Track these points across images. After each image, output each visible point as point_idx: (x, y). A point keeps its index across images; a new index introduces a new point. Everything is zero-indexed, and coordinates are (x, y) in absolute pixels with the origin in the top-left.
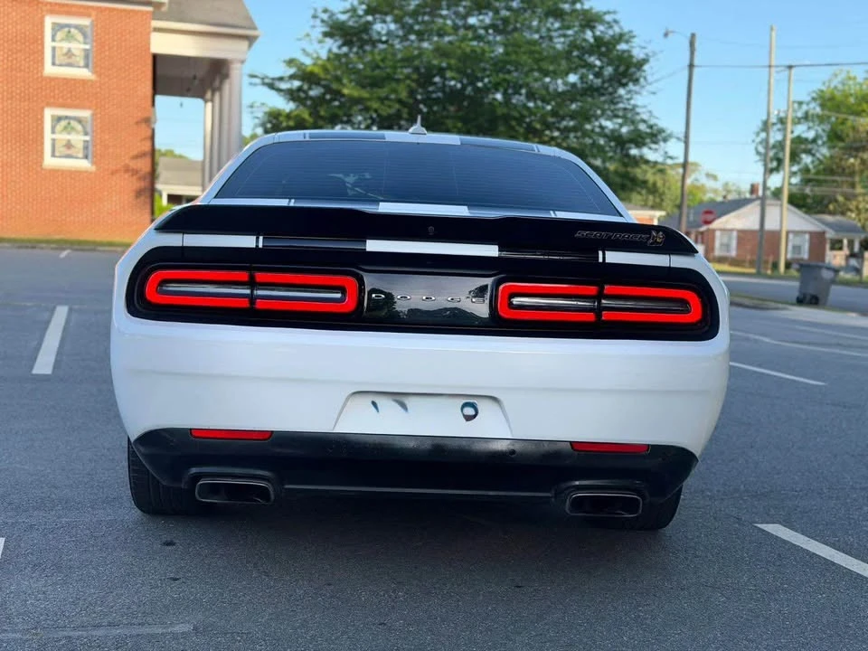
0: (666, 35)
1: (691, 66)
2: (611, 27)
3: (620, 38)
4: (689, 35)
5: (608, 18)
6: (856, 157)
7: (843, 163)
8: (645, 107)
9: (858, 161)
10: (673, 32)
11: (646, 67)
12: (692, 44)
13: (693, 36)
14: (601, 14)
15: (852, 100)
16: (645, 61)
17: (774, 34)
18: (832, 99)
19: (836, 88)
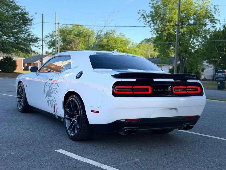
0: (36, 13)
1: (43, 22)
2: (23, 10)
3: (25, 13)
4: (42, 14)
5: (21, 8)
6: (69, 45)
7: (67, 47)
8: (31, 32)
9: (70, 46)
10: (37, 13)
11: (32, 21)
12: (42, 16)
13: (43, 14)
14: (19, 6)
15: (67, 31)
16: (32, 20)
17: (56, 15)
18: (63, 31)
19: (63, 28)
